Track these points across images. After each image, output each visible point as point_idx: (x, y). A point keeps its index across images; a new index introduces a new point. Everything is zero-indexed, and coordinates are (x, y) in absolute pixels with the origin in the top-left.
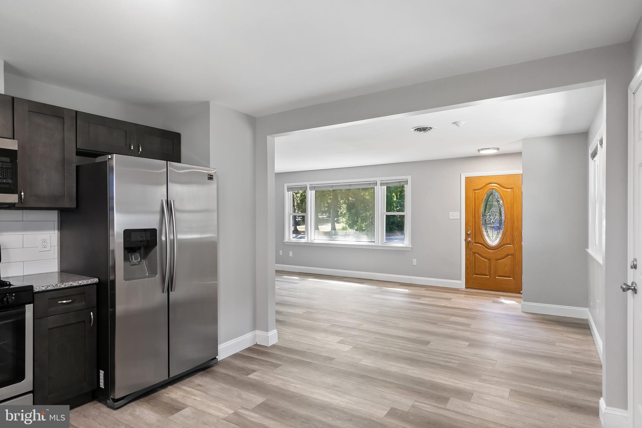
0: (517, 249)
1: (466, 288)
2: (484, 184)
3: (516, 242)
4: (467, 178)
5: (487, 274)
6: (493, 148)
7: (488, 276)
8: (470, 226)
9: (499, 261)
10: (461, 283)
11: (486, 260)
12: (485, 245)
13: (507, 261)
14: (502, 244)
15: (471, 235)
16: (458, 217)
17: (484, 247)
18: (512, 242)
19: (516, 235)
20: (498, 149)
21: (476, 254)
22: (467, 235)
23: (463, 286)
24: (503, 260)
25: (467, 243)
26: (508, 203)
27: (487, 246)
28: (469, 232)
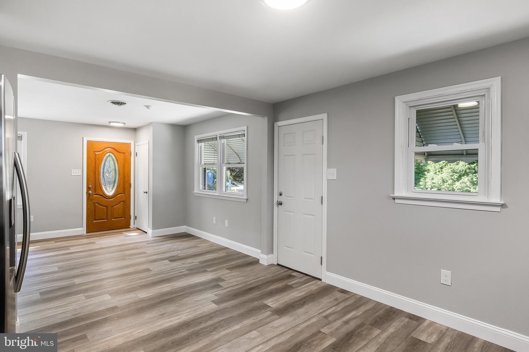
0: (127, 197)
1: (87, 233)
2: (103, 148)
3: (126, 192)
4: (89, 142)
5: (105, 218)
6: (122, 123)
7: (105, 219)
8: (91, 181)
9: (114, 207)
10: (82, 230)
11: (104, 207)
12: (104, 196)
13: (120, 206)
14: (117, 194)
15: (92, 189)
16: (80, 174)
17: (103, 197)
18: (124, 192)
19: (126, 187)
20: (125, 124)
21: (96, 204)
22: (88, 189)
23: (85, 232)
24: (117, 206)
25: (88, 195)
26: (121, 164)
27: (105, 196)
28: (90, 186)
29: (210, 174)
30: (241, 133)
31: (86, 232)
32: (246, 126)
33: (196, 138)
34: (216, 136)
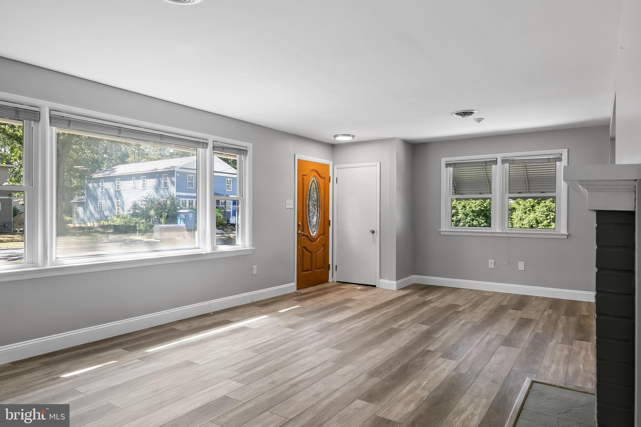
0: (326, 239)
2: (310, 170)
3: (326, 232)
4: (299, 162)
5: (310, 268)
7: (310, 271)
8: (300, 217)
11: (310, 254)
13: (322, 251)
14: (319, 234)
15: (301, 227)
17: (308, 240)
19: (326, 225)
20: (353, 136)
21: (304, 249)
22: (298, 228)
23: (295, 290)
24: (319, 252)
25: (298, 237)
26: (322, 193)
27: (310, 238)
28: (300, 223)
29: (191, 215)
30: (552, 157)
31: (297, 289)
32: (567, 149)
33: (444, 160)
34: (496, 159)
